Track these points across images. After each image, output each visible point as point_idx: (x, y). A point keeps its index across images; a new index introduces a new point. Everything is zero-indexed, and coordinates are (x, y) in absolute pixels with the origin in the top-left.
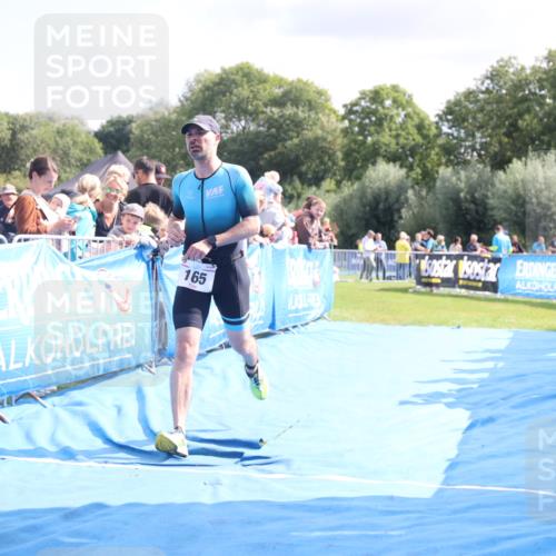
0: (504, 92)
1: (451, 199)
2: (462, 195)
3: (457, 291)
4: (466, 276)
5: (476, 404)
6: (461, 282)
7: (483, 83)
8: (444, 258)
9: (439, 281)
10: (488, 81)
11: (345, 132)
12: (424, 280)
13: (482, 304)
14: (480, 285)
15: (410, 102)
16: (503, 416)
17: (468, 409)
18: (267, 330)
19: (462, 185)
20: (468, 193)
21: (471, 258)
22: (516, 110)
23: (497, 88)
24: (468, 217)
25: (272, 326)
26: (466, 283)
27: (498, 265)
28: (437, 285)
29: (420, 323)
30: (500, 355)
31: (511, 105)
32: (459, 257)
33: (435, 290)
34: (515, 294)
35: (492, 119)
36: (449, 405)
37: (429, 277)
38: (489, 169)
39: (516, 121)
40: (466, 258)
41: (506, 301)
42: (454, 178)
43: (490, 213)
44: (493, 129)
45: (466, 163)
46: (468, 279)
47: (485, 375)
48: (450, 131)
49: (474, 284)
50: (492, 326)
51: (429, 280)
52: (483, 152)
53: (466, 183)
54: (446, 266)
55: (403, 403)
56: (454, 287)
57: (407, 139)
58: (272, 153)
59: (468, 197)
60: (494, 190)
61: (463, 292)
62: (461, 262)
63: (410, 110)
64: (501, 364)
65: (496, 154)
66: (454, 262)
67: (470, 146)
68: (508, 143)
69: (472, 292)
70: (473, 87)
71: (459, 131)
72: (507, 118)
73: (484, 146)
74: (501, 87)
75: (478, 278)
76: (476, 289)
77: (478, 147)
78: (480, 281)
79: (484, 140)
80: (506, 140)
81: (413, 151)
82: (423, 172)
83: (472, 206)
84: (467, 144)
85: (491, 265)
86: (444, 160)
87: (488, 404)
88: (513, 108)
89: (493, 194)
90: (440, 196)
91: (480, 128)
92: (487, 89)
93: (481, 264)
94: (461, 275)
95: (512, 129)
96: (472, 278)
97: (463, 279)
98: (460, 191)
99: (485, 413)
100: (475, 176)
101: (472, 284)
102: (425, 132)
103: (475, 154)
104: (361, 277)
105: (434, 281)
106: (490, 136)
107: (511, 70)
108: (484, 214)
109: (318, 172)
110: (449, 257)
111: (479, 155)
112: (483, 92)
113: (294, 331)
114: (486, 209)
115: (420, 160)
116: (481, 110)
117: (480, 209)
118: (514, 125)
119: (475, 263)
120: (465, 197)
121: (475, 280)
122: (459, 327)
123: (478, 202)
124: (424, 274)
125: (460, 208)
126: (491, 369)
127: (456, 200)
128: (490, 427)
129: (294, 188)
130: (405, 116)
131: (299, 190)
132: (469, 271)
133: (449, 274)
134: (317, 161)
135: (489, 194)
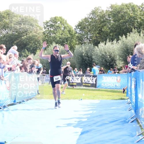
0: (97, 19)
1: (80, 56)
2: (83, 54)
3: (82, 87)
4: (85, 82)
5: (84, 126)
6: (83, 84)
7: (90, 16)
8: (77, 76)
9: (76, 84)
10: (92, 15)
11: (44, 33)
12: (70, 84)
13: (90, 91)
14: (90, 85)
15: (66, 23)
16: (94, 129)
17: (81, 128)
18: (13, 103)
19: (84, 51)
20: (86, 53)
21: (87, 76)
22: (101, 25)
23: (95, 17)
24: (86, 62)
25: (15, 101)
26: (85, 84)
27: (96, 78)
28: (75, 86)
29: (68, 99)
30: (95, 108)
31: (99, 23)
32: (82, 76)
33: (75, 87)
34: (101, 88)
35: (93, 28)
36: (75, 127)
37: (72, 83)
38: (93, 45)
39: (102, 29)
40: (85, 76)
41: (99, 90)
42: (80, 49)
43: (93, 60)
44: (94, 31)
45: (85, 43)
46: (86, 83)
47: (89, 116)
48: (79, 32)
49: (88, 85)
50: (93, 99)
51: (73, 84)
52: (91, 40)
53: (85, 50)
54: (78, 79)
55: (57, 127)
56: (81, 86)
57: (65, 35)
58: (17, 41)
59: (86, 55)
60: (94, 52)
61: (85, 88)
62: (83, 77)
63: (66, 25)
64: (95, 112)
65: (95, 40)
66: (81, 77)
67: (86, 37)
68: (99, 36)
69: (87, 87)
70: (87, 17)
71: (82, 32)
72: (98, 28)
73: (91, 37)
74: (96, 17)
75: (89, 83)
76: (88, 86)
77: (89, 38)
78: (90, 83)
79: (91, 35)
80: (98, 35)
81: (67, 39)
82: (70, 47)
83: (87, 58)
84: (85, 36)
85: (94, 78)
86: (77, 43)
87: (89, 126)
88: (100, 24)
89: (94, 54)
90: (76, 55)
91: (89, 31)
92: (91, 17)
93: (90, 78)
94: (83, 82)
95: (100, 31)
96: (87, 82)
97: (84, 83)
98: (83, 53)
99: (87, 129)
100: (88, 47)
101: (87, 85)
102: (71, 33)
103: (88, 40)
104: (49, 84)
105: (74, 84)
106: (93, 34)
107: (99, 11)
108: (91, 61)
109: (34, 48)
110: (79, 76)
111: (90, 41)
112: (90, 19)
113: (23, 103)
114: (92, 59)
115: (70, 43)
116: (90, 25)
117: (90, 59)
118: (101, 30)
119: (88, 77)
120: (85, 55)
121: (88, 83)
122: (82, 100)
123: (89, 57)
124: (71, 82)
125: (83, 59)
126: (91, 113)
127: (82, 56)
128: (89, 133)
129: (26, 53)
130: (64, 27)
131: (27, 54)
132: (86, 80)
133: (79, 81)
134: (34, 44)
135: (93, 54)
